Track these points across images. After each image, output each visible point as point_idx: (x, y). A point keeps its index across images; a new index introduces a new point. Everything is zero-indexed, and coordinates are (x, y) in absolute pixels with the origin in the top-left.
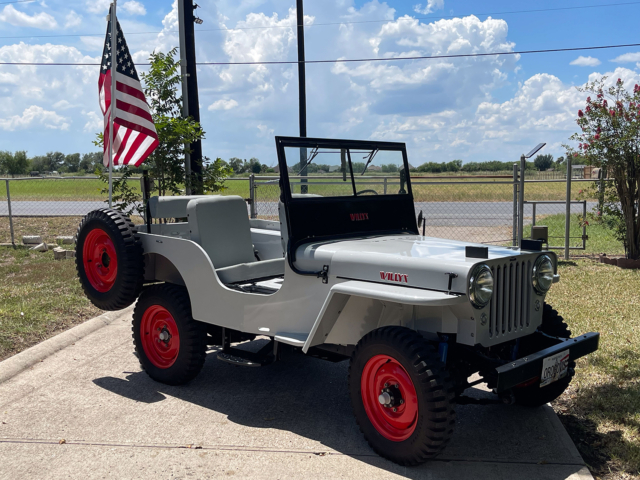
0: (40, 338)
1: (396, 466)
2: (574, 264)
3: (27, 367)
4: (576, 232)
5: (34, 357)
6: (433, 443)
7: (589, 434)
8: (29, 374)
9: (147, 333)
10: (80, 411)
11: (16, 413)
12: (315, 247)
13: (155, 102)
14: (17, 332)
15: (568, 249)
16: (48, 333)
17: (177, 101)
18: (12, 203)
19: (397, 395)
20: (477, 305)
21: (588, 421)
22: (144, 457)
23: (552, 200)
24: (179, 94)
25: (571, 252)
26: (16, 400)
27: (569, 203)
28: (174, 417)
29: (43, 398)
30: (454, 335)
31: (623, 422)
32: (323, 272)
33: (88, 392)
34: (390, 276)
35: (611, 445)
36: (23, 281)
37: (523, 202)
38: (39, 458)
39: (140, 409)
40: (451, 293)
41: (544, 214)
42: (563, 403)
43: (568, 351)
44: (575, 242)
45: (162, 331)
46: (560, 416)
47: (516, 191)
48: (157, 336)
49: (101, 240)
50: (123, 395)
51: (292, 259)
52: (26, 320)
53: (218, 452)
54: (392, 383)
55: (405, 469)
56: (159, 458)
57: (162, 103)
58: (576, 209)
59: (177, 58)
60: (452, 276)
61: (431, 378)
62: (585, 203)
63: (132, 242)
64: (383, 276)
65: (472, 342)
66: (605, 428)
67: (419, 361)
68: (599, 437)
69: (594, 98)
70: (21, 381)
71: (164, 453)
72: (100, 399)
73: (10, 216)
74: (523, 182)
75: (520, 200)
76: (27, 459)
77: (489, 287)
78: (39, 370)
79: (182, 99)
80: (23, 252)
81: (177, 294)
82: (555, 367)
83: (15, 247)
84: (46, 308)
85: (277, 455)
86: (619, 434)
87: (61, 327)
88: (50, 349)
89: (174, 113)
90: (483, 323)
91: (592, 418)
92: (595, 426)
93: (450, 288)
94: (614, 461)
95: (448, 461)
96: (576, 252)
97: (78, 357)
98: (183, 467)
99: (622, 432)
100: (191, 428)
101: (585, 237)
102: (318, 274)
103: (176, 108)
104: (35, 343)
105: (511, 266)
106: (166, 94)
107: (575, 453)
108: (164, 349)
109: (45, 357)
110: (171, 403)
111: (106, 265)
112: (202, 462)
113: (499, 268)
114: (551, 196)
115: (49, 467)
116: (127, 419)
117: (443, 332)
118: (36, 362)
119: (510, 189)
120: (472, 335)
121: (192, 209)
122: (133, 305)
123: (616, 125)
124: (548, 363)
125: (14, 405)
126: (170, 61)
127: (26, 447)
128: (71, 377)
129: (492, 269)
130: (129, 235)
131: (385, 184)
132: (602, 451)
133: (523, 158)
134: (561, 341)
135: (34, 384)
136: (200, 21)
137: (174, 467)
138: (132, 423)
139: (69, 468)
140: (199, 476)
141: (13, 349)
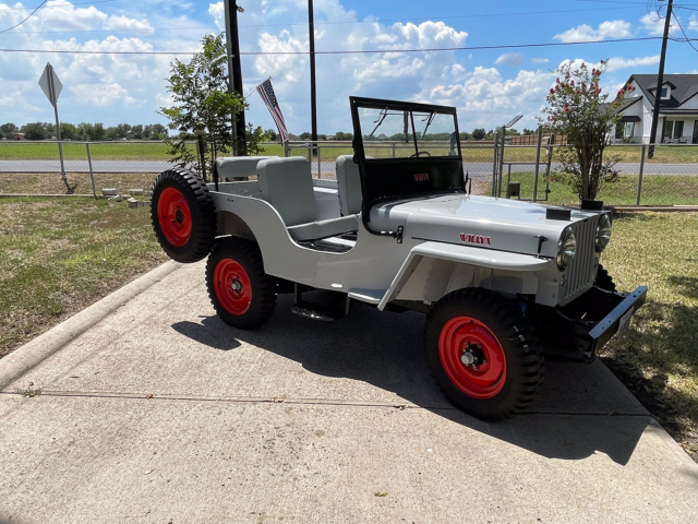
0: (121, 283)
3: (112, 311)
5: (117, 302)
7: (635, 379)
8: (114, 318)
9: (219, 283)
10: (163, 359)
12: (389, 207)
13: (207, 79)
14: (101, 278)
16: (128, 278)
17: (225, 78)
18: (92, 162)
19: (480, 354)
21: (627, 364)
22: (231, 414)
23: (523, 162)
24: (226, 73)
26: (104, 348)
27: (538, 164)
28: (252, 366)
29: (128, 345)
30: (534, 296)
32: (399, 232)
33: (168, 338)
34: (471, 239)
36: (104, 227)
37: (502, 164)
38: (128, 417)
39: (219, 357)
40: (541, 257)
43: (633, 309)
45: (234, 281)
47: (497, 154)
48: (230, 286)
49: (174, 198)
50: (202, 342)
51: (366, 219)
52: (108, 266)
53: (302, 406)
54: (473, 343)
56: (246, 415)
57: (213, 79)
59: (224, 41)
60: (543, 239)
61: (524, 343)
62: (550, 164)
63: (204, 201)
64: (463, 238)
65: (553, 303)
69: (562, 79)
70: (107, 326)
71: (251, 408)
72: (181, 345)
73: (91, 173)
74: (502, 147)
76: (116, 418)
77: (572, 250)
78: (122, 315)
79: (229, 76)
80: (103, 202)
81: (247, 248)
83: (96, 198)
84: (124, 254)
85: (360, 409)
87: (139, 271)
88: (130, 293)
89: (223, 88)
90: (563, 284)
93: (539, 251)
97: (156, 300)
98: (272, 426)
100: (271, 377)
101: (548, 191)
102: (393, 235)
103: (223, 84)
104: (117, 287)
106: (216, 72)
108: (237, 298)
109: (127, 301)
110: (246, 350)
111: (180, 222)
112: (289, 419)
115: (138, 428)
116: (209, 367)
117: (523, 292)
118: (119, 306)
120: (554, 296)
121: (262, 169)
122: (207, 258)
123: (577, 101)
125: (102, 353)
126: (219, 43)
127: (114, 402)
128: (151, 322)
129: (575, 233)
130: (201, 195)
133: (504, 127)
135: (119, 329)
136: (242, 10)
137: (263, 427)
138: (214, 373)
139: (159, 430)
140: (289, 437)
141: (98, 294)
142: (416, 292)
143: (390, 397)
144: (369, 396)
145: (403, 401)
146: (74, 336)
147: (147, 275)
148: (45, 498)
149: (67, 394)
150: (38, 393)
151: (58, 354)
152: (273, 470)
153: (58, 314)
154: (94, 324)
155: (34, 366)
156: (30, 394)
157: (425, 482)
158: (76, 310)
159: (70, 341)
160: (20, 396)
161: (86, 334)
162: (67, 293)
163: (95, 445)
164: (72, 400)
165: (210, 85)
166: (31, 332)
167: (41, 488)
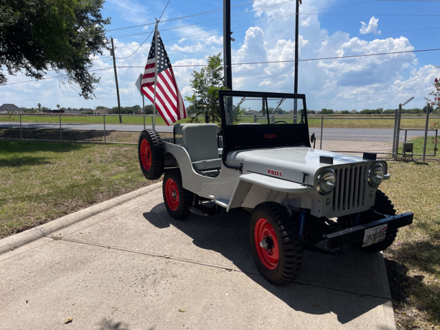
0: (133, 189)
1: (269, 284)
2: (427, 164)
3: (119, 204)
4: (430, 146)
5: (124, 199)
6: (286, 275)
7: (401, 276)
8: (119, 208)
9: (168, 192)
10: (126, 230)
11: (99, 228)
12: (237, 153)
13: (211, 80)
14: (123, 186)
15: (424, 155)
16: (138, 187)
17: (221, 79)
19: (270, 242)
20: (322, 193)
21: (403, 266)
22: (138, 260)
23: (416, 128)
24: (222, 76)
25: (426, 157)
26: (103, 221)
27: (426, 130)
28: (167, 238)
29: (115, 221)
30: (309, 210)
31: (426, 269)
32: (240, 168)
33: (137, 219)
34: (273, 172)
35: (413, 286)
37: (399, 129)
38: (91, 255)
39: (154, 231)
40: (304, 185)
41: (412, 137)
42: (392, 251)
43: (386, 225)
44: (430, 152)
45: (174, 191)
46: (386, 260)
47: (396, 123)
48: (172, 194)
50: (151, 223)
51: (224, 159)
52: (130, 181)
53: (176, 261)
54: (269, 235)
55: (272, 287)
56: (145, 262)
57: (215, 80)
58: (431, 134)
60: (305, 175)
61: (286, 236)
62: (437, 131)
63: (157, 147)
64: (269, 171)
65: (320, 215)
66: (413, 273)
67: (279, 226)
68: (407, 279)
70: (112, 211)
71: (150, 259)
72: (140, 223)
74: (400, 119)
75: (398, 128)
76: (85, 255)
78: (124, 206)
79: (224, 78)
82: (375, 235)
85: (205, 267)
86: (421, 278)
89: (220, 85)
90: (327, 204)
91: (407, 265)
92: (407, 270)
93: (304, 182)
94: (411, 298)
95: (301, 284)
96: (430, 158)
97: (145, 200)
98: (153, 269)
99: (424, 277)
100: (171, 245)
101: (436, 149)
102: (236, 168)
103: (221, 82)
105: (351, 170)
106: (216, 76)
107: (387, 289)
108: (174, 201)
109: (130, 199)
112: (165, 267)
113: (341, 171)
114: (416, 126)
115: (91, 260)
116: (144, 236)
117: (302, 207)
119: (392, 122)
120: (319, 211)
124: (368, 232)
125: (101, 223)
126: (218, 59)
127: (90, 247)
128: (135, 211)
129: (336, 172)
131: (322, 119)
132: (406, 290)
133: (400, 106)
134: (385, 217)
135: (117, 213)
136: (234, 40)
137: (149, 269)
138: (145, 239)
139: (100, 263)
140: (158, 276)
141: (117, 194)
142: (249, 203)
143: (228, 263)
144: (216, 261)
145: (234, 267)
146: (93, 214)
147: (148, 187)
148: (32, 284)
149: (72, 241)
150: (60, 239)
151: (81, 222)
152: (137, 290)
153: (92, 203)
154: (107, 209)
155: (66, 226)
156: (56, 239)
157: (211, 310)
158: (102, 201)
159: (91, 216)
160: (52, 239)
161: (100, 214)
162: (102, 192)
163: (67, 265)
164: (73, 243)
165: (213, 83)
166: (74, 210)
167: (33, 280)
